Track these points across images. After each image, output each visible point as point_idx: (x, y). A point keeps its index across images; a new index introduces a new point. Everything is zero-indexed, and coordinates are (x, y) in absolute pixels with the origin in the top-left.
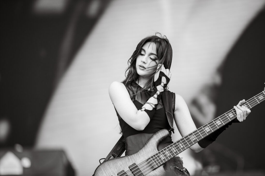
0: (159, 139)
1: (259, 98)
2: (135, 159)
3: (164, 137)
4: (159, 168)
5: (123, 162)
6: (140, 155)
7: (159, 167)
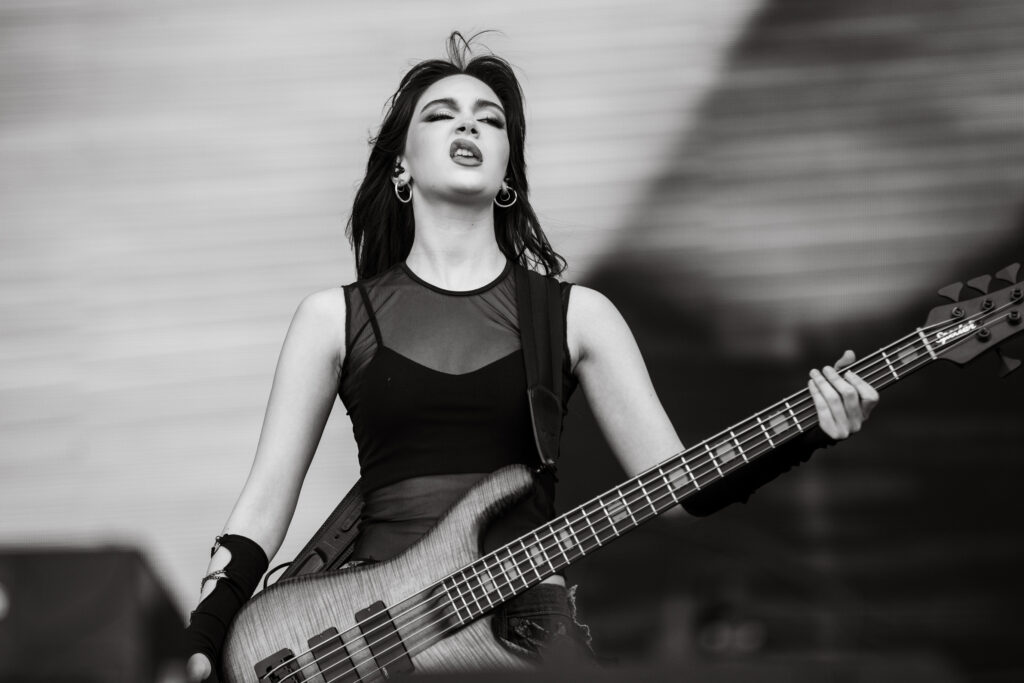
0: (487, 505)
1: (901, 356)
2: (384, 584)
3: (507, 497)
4: (469, 628)
5: (336, 593)
6: (405, 570)
7: (469, 623)
